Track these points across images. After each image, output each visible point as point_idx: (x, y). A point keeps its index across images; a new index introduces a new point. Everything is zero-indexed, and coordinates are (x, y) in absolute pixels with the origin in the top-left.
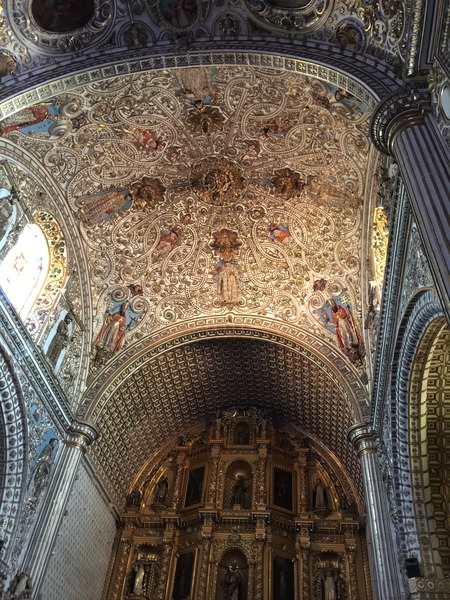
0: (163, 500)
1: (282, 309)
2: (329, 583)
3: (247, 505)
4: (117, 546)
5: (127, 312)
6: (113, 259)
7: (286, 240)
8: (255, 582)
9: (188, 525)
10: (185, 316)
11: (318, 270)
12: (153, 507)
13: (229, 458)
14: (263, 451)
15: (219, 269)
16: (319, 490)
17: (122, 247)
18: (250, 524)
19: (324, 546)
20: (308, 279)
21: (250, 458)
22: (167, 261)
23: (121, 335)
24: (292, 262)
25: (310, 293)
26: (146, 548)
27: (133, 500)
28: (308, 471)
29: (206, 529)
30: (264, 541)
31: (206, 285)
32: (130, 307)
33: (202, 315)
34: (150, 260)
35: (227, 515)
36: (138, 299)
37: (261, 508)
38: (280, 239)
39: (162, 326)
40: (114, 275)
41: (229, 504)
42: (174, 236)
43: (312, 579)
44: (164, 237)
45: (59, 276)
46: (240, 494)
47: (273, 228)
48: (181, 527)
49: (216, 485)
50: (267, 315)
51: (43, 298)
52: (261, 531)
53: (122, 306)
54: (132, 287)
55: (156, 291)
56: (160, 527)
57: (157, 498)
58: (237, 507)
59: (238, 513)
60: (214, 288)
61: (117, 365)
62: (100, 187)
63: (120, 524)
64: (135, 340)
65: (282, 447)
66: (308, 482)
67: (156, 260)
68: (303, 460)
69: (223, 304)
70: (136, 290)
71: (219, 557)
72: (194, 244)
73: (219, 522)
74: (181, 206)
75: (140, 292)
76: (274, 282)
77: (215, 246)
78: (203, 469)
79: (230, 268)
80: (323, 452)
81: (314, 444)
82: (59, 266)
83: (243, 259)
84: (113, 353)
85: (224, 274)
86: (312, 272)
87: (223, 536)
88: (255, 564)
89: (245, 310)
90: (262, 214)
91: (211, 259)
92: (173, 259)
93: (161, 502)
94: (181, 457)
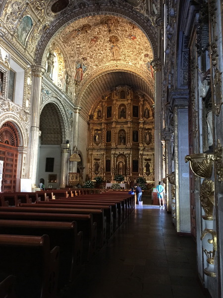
0: (100, 116)
1: (134, 62)
2: (148, 136)
3: (125, 118)
4: (89, 129)
5: (83, 67)
6: (76, 51)
7: (135, 40)
8: (128, 138)
9: (109, 124)
10: (102, 65)
11: (146, 51)
12: (97, 118)
13: (119, 103)
14: (129, 101)
15: (112, 48)
16: (147, 111)
17: (78, 46)
18: (126, 123)
19: (147, 127)
20: (143, 53)
21: (125, 103)
22: (94, 48)
23: (82, 75)
24: (138, 47)
25: (143, 57)
26: (97, 130)
27: (91, 117)
28: (143, 105)
29: (114, 125)
30: (130, 128)
31: (108, 54)
32: (84, 65)
33: (107, 64)
34: (88, 48)
35: (119, 120)
36: (85, 62)
37: (129, 119)
38: (133, 39)
39: (95, 69)
40: (77, 55)
41: (120, 117)
42: (96, 39)
43: (143, 135)
44: (92, 40)
45: (62, 64)
46: (123, 114)
47: (130, 35)
48: (107, 124)
49: (115, 112)
50: (129, 64)
51: (60, 74)
52: (129, 125)
53: (81, 65)
54: (83, 58)
55: (91, 58)
56: (101, 124)
57: (98, 116)
58: (122, 118)
59: (123, 120)
60: (111, 54)
61: (83, 85)
62: (69, 32)
63: (89, 124)
64: (87, 76)
65: (135, 99)
66: (143, 109)
67: (90, 48)
68: (142, 102)
69: (114, 60)
70: (84, 59)
71: (118, 132)
72: (103, 40)
73: (117, 123)
74: (97, 29)
75: (86, 59)
76: (131, 53)
77: (110, 41)
78: (111, 107)
79: (116, 48)
80: (149, 98)
81: (146, 96)
82: (61, 60)
83: (120, 44)
84: (81, 81)
85: (114, 50)
86: (144, 51)
87: (119, 126)
88: (128, 133)
89: (122, 62)
90: (126, 31)
91: (109, 45)
92: (96, 46)
93: (99, 117)
94: (104, 104)
